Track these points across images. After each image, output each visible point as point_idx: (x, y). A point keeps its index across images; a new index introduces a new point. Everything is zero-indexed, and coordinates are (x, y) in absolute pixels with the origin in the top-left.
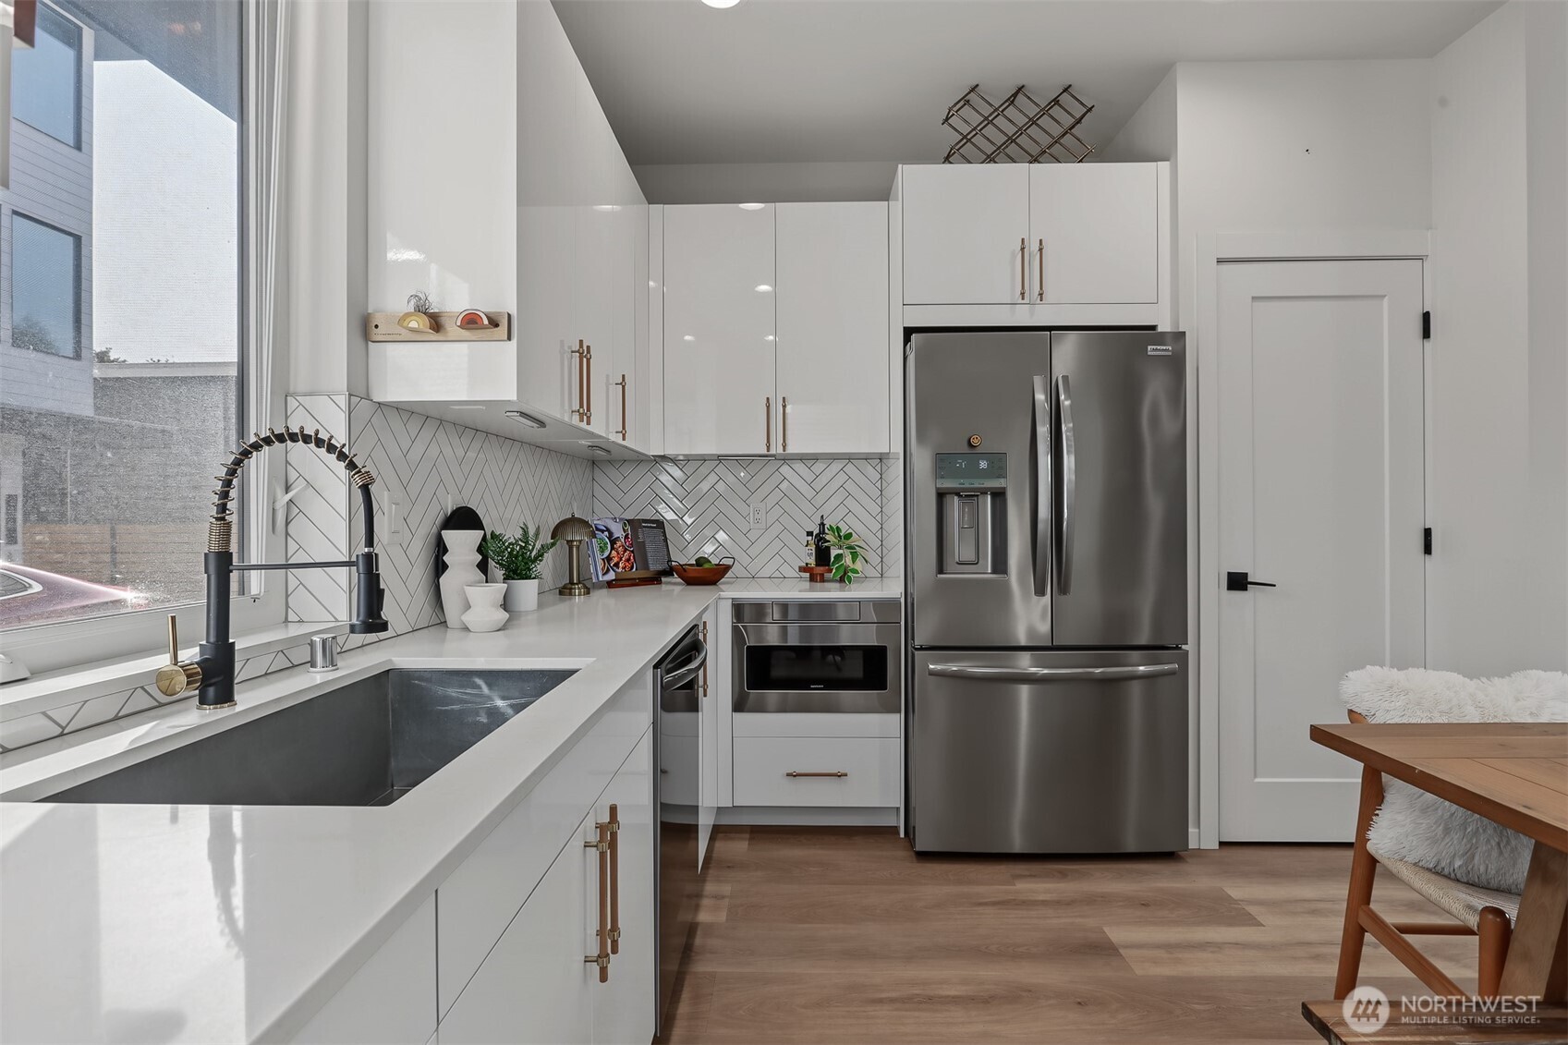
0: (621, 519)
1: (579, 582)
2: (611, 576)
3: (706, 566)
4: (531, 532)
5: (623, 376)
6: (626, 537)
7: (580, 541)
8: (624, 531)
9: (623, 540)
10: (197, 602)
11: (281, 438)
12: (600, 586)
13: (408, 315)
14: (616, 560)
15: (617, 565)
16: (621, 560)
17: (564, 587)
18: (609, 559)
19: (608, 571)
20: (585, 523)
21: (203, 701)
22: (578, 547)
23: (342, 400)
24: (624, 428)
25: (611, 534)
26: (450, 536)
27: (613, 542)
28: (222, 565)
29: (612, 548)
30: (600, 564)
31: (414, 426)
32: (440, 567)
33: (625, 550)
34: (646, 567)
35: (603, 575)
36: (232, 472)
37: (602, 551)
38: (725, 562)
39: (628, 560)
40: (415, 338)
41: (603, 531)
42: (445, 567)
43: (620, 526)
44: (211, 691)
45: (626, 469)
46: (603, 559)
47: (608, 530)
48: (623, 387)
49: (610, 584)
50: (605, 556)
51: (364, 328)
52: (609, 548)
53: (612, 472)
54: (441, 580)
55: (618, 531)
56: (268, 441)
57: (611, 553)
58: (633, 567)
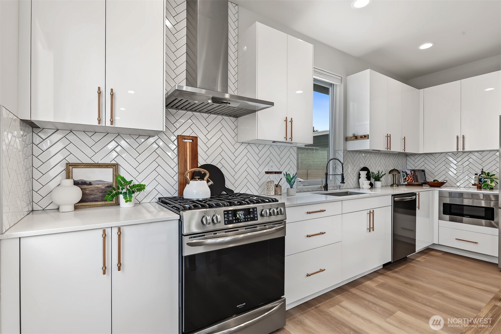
0: (410, 170)
1: (395, 184)
2: (406, 183)
3: (436, 182)
4: (380, 172)
5: (405, 137)
6: (411, 174)
7: (396, 174)
8: (411, 172)
9: (410, 175)
10: (324, 180)
11: (334, 159)
12: (403, 185)
13: (352, 137)
14: (408, 179)
15: (408, 180)
16: (409, 179)
17: (392, 185)
18: (405, 179)
19: (405, 182)
20: (397, 170)
21: (325, 190)
22: (395, 176)
23: (342, 151)
24: (405, 149)
25: (406, 173)
26: (361, 172)
27: (407, 175)
28: (327, 174)
29: (407, 176)
30: (403, 180)
31: (354, 154)
32: (359, 178)
33: (411, 177)
34: (417, 181)
36: (328, 163)
37: (403, 177)
38: (444, 182)
39: (411, 180)
40: (353, 140)
41: (404, 172)
42: (360, 178)
44: (326, 189)
45: (416, 157)
46: (404, 179)
47: (406, 172)
48: (405, 140)
49: (406, 185)
51: (346, 139)
52: (406, 176)
53: (412, 157)
54: (359, 180)
55: (409, 172)
56: (331, 160)
57: (406, 177)
58: (413, 181)
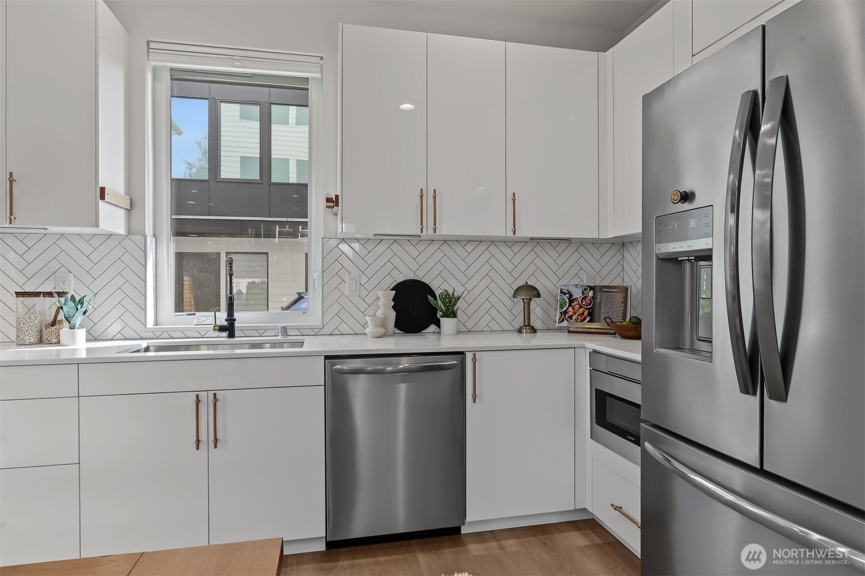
0: (582, 286)
1: (529, 325)
6: (584, 298)
8: (583, 293)
9: (580, 300)
14: (571, 314)
15: (571, 317)
16: (575, 313)
18: (565, 312)
19: (563, 320)
20: (534, 289)
25: (571, 295)
27: (571, 300)
29: (570, 305)
33: (581, 307)
34: (599, 321)
35: (559, 323)
37: (562, 307)
39: (583, 314)
41: (565, 294)
43: (580, 291)
46: (561, 313)
47: (569, 293)
50: (562, 311)
52: (567, 305)
55: (578, 294)
57: (568, 308)
58: (585, 319)
